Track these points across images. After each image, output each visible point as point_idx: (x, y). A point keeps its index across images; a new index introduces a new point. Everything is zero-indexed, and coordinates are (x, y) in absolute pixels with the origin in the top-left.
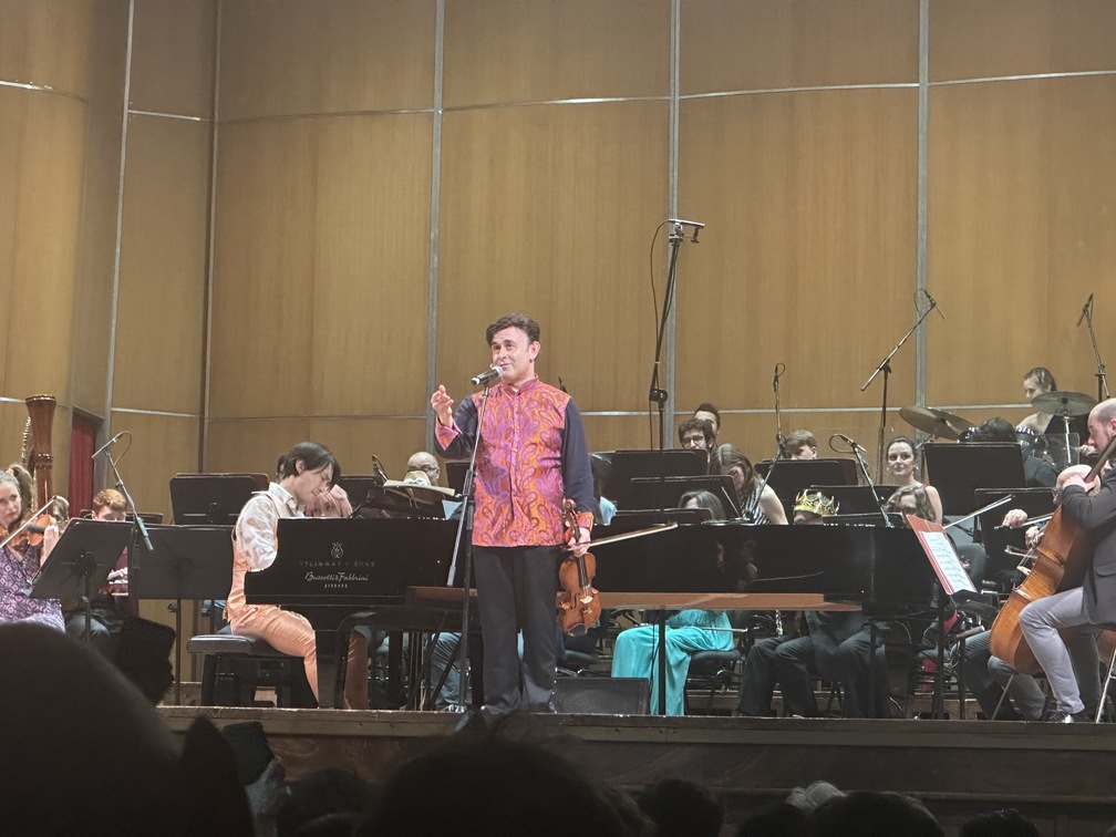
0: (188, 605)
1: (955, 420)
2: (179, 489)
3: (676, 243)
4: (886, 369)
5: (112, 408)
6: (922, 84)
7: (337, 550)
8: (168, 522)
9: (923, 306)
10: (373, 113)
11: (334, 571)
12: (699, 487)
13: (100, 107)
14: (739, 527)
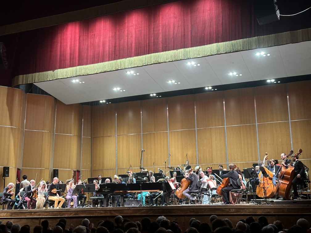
0: (90, 193)
1: (173, 168)
2: (89, 179)
3: (142, 152)
4: (165, 162)
5: (81, 170)
6: (168, 131)
7: (106, 187)
8: (88, 184)
9: (169, 155)
10: (109, 136)
11: (106, 190)
12: (146, 177)
13: (79, 137)
14: (150, 183)
